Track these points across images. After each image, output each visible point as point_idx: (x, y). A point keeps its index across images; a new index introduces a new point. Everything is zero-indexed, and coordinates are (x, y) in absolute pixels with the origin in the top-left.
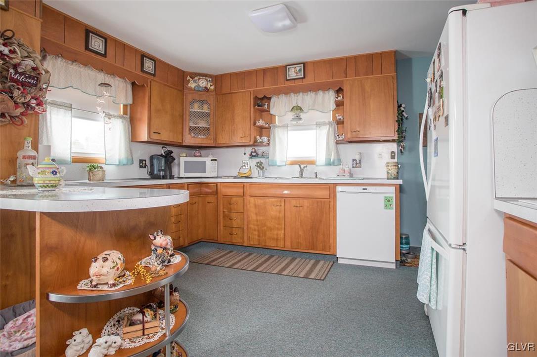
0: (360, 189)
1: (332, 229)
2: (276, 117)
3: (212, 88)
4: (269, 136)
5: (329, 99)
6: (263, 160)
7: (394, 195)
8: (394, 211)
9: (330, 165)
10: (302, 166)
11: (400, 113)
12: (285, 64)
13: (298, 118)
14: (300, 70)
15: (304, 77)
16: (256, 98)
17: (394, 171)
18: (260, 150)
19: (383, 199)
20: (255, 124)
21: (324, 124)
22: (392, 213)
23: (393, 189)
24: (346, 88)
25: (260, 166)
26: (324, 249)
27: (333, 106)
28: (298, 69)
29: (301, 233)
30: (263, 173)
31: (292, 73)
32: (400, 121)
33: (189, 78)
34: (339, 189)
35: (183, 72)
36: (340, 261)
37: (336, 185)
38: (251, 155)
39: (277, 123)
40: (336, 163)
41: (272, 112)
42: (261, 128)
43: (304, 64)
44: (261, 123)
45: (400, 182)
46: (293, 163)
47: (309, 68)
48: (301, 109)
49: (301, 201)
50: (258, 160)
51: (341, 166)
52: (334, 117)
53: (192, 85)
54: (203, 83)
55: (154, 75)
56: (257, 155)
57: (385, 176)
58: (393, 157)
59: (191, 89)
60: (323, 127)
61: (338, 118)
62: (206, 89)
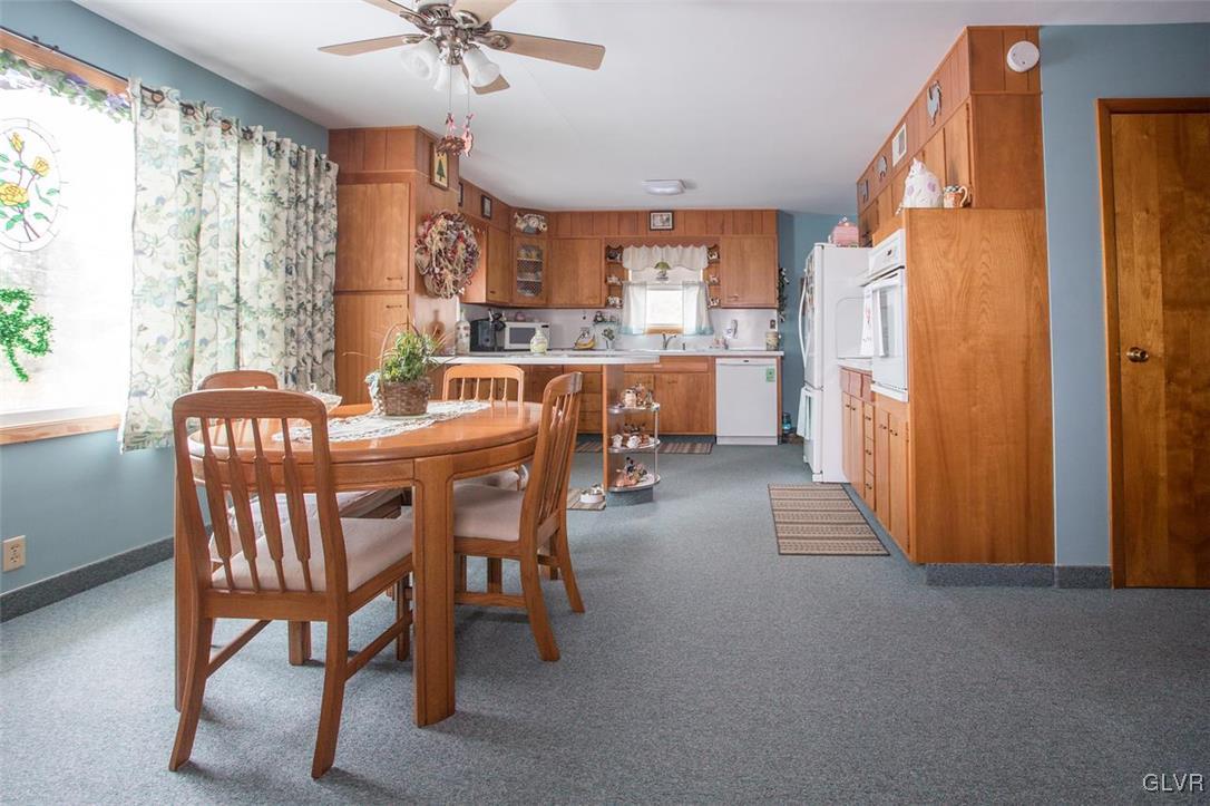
0: (741, 361)
1: (710, 406)
2: (630, 272)
3: (546, 229)
4: (621, 296)
5: (700, 256)
6: (613, 327)
7: (775, 367)
8: (776, 383)
9: (701, 334)
10: (667, 336)
11: (781, 278)
12: (648, 209)
13: (664, 277)
14: (668, 219)
15: (673, 229)
16: (608, 248)
17: (773, 342)
18: (608, 313)
19: (764, 372)
20: (606, 281)
21: (694, 284)
22: (774, 386)
23: (774, 361)
24: (723, 246)
25: (609, 335)
26: (702, 429)
27: (703, 263)
28: (665, 218)
29: (675, 413)
30: (613, 343)
31: (657, 222)
32: (781, 287)
33: (516, 216)
34: (718, 361)
35: (510, 208)
36: (719, 442)
37: (714, 357)
38: (595, 320)
39: (630, 279)
40: (708, 332)
41: (626, 265)
42: (614, 285)
43: (673, 212)
44: (613, 280)
45: (782, 353)
46: (653, 332)
47: (679, 218)
48: (668, 268)
49: (675, 375)
50: (605, 326)
51: (714, 336)
52: (706, 277)
53: (521, 225)
54: (534, 223)
55: (489, 218)
56: (603, 321)
57: (765, 348)
58: (772, 326)
59: (518, 230)
60: (691, 288)
61: (712, 279)
62: (538, 231)
